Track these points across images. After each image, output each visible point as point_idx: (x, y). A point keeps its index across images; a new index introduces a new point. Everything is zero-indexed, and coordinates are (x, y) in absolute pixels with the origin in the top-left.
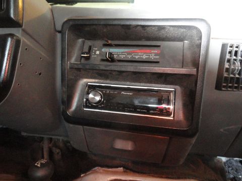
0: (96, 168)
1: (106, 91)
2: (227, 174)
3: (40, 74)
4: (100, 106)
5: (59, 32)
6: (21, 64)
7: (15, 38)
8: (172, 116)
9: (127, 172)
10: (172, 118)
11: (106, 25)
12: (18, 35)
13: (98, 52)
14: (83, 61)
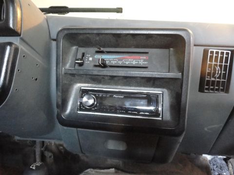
0: (89, 170)
1: (99, 95)
2: (212, 171)
3: (36, 79)
4: (93, 109)
5: (54, 40)
6: (19, 70)
7: (13, 46)
8: (161, 116)
9: (118, 172)
10: (160, 119)
11: (98, 34)
12: (16, 43)
13: (91, 59)
14: (77, 67)
